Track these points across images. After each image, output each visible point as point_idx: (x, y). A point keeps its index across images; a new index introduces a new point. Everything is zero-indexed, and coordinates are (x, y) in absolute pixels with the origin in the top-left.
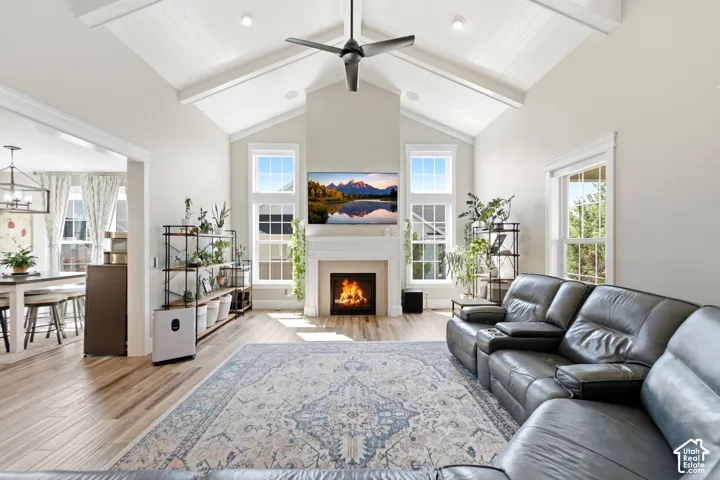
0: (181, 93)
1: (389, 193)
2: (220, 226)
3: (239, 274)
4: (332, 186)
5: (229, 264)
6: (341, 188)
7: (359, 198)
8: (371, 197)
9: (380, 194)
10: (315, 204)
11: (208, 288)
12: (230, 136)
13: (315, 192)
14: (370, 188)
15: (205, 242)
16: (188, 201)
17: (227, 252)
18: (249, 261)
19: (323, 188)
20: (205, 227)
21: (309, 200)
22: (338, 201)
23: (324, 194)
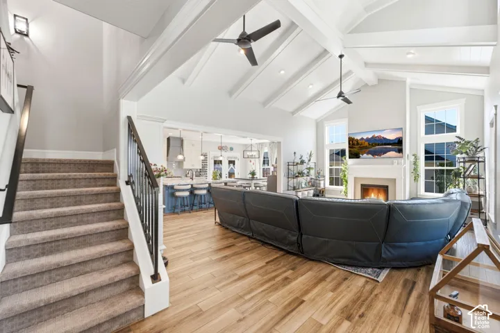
0: (293, 113)
1: (397, 142)
2: (309, 161)
3: (318, 182)
4: (362, 139)
5: (313, 177)
6: (368, 140)
7: (378, 145)
8: (385, 144)
9: (391, 142)
10: (352, 149)
11: (303, 186)
12: (316, 120)
13: (352, 142)
14: (385, 139)
15: (303, 168)
16: (295, 153)
17: (312, 172)
18: (324, 176)
19: (357, 141)
20: (302, 162)
21: (349, 147)
22: (366, 148)
23: (358, 144)
